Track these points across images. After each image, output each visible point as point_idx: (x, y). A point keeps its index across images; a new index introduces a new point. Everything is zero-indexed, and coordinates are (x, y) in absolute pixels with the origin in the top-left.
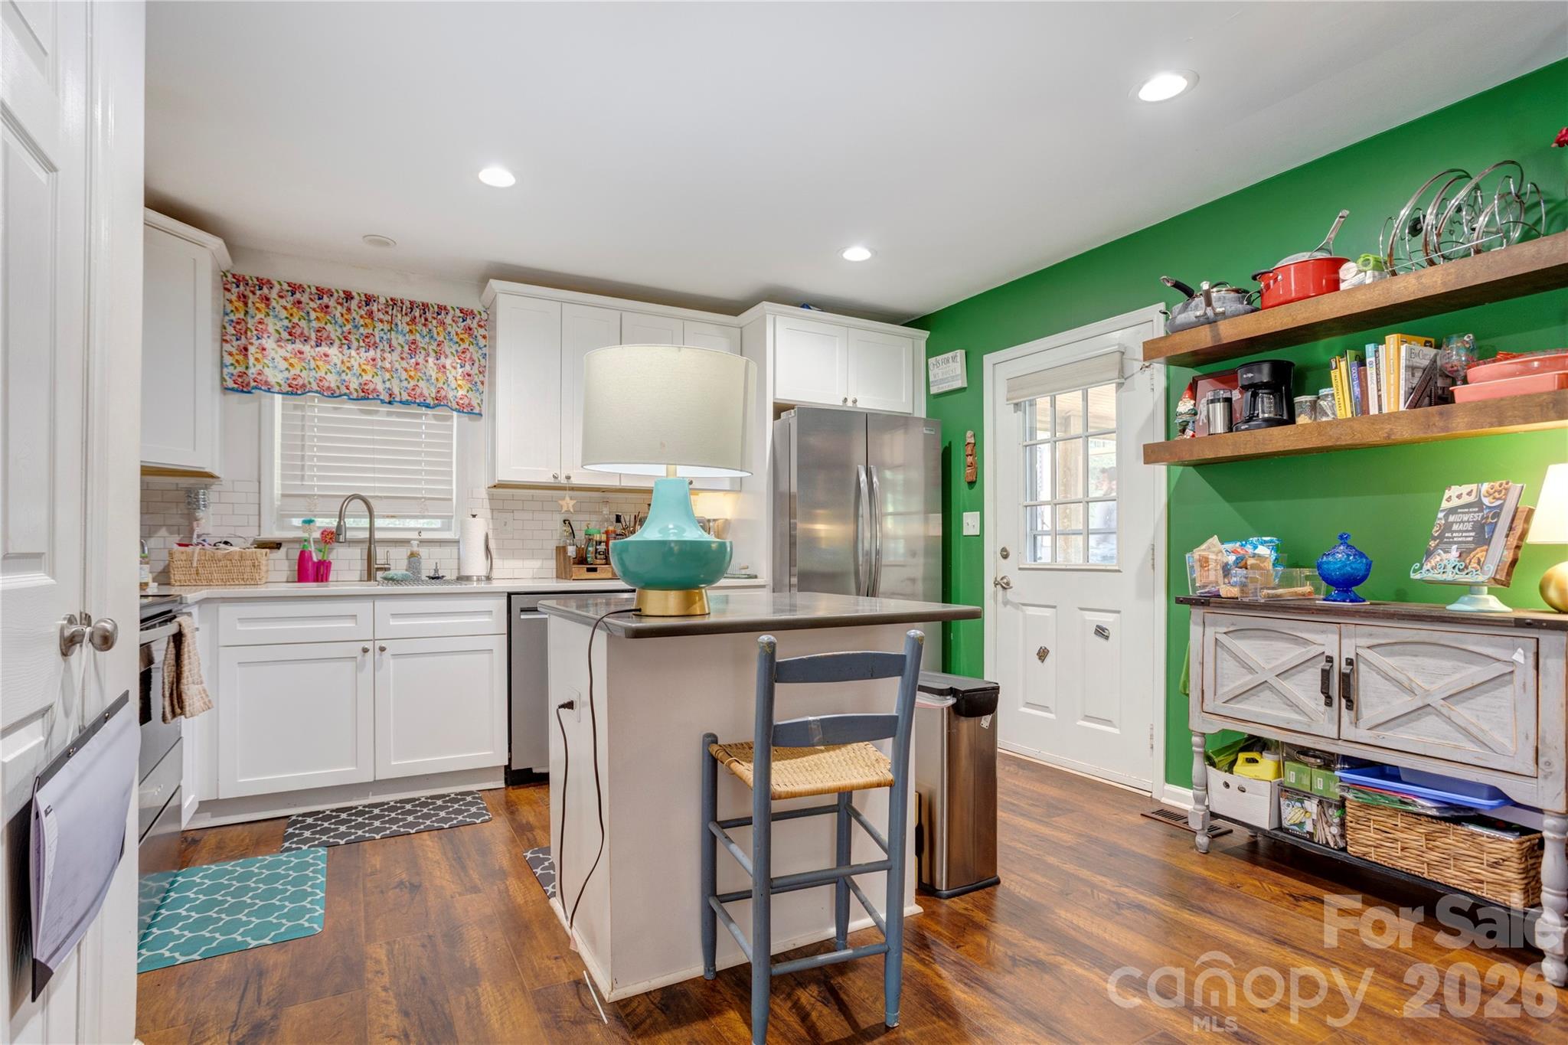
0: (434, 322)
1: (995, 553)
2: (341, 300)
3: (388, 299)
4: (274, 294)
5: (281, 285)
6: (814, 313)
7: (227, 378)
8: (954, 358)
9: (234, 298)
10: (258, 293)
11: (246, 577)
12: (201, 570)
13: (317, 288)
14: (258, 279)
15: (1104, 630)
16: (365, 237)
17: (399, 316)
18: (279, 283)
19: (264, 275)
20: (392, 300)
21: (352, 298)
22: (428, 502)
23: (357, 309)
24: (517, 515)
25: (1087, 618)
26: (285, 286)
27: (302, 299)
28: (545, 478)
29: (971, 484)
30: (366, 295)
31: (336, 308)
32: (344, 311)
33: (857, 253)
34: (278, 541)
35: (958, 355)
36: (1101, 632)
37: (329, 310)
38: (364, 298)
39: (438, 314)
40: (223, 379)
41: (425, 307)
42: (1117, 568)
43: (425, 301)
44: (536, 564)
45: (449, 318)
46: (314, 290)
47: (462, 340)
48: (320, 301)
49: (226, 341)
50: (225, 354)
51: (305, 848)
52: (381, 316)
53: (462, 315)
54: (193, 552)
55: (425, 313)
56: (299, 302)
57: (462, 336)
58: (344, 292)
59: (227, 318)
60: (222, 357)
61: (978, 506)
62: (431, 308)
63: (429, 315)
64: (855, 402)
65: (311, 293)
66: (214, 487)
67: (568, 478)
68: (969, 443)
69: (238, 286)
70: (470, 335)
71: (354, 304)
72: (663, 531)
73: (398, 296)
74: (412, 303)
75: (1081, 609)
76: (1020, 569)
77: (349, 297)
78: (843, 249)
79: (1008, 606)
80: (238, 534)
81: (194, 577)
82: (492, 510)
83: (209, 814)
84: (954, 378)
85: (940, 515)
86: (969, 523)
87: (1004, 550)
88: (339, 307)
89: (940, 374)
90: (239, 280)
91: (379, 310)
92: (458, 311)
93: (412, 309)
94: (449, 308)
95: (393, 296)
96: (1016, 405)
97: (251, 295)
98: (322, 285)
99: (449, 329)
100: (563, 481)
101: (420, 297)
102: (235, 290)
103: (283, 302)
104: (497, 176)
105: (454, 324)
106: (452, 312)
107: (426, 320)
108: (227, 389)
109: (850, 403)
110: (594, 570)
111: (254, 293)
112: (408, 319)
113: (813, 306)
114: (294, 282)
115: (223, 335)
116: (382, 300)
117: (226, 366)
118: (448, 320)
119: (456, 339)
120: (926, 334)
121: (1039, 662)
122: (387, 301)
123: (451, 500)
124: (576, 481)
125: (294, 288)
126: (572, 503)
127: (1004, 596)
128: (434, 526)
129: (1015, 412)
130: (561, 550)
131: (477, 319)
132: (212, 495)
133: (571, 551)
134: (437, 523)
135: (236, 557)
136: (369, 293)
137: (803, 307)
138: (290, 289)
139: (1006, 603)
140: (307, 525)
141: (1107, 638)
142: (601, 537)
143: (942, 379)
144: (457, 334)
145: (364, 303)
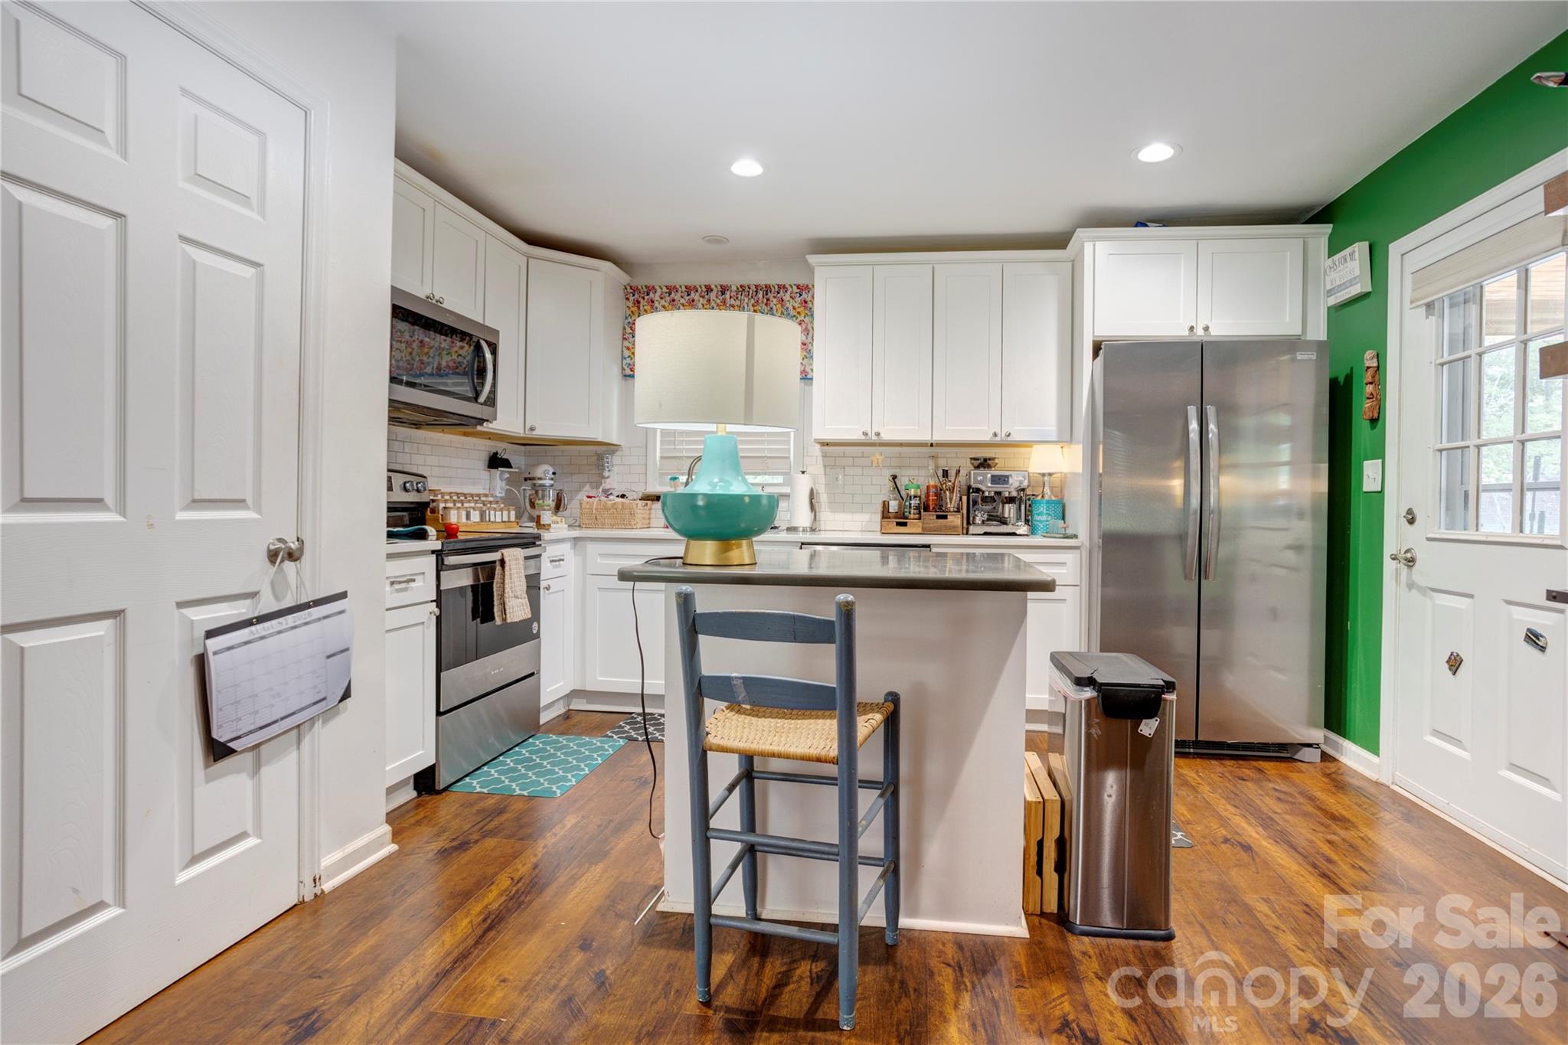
0: (775, 300)
1: (1398, 516)
2: (703, 294)
3: (739, 286)
4: (657, 297)
5: (662, 289)
6: (1153, 231)
7: (625, 367)
8: (1352, 254)
9: (631, 304)
10: (646, 298)
11: (625, 522)
12: (598, 517)
13: (686, 287)
14: (646, 287)
15: (1537, 636)
16: (704, 238)
17: (746, 300)
18: (660, 287)
19: (650, 283)
20: (741, 286)
21: (712, 290)
22: (769, 461)
23: (715, 299)
24: (849, 471)
25: (1516, 617)
26: (665, 290)
27: (676, 298)
28: (856, 436)
29: (1374, 421)
30: (721, 286)
31: (699, 301)
32: (705, 302)
33: (1156, 152)
34: (658, 494)
35: (1356, 249)
36: (1533, 638)
37: (695, 303)
38: (720, 289)
39: (778, 293)
40: (623, 369)
41: (767, 289)
42: (1558, 542)
43: (768, 283)
44: (866, 517)
45: (788, 295)
46: (684, 289)
47: (799, 313)
48: (689, 297)
49: (626, 339)
50: (624, 349)
51: (615, 737)
52: (733, 302)
53: (798, 291)
54: (593, 502)
55: (767, 294)
56: (674, 300)
57: (799, 310)
58: (705, 286)
59: (627, 321)
60: (622, 351)
61: (1379, 453)
62: (773, 289)
63: (770, 296)
64: (1206, 329)
65: (682, 292)
66: (618, 453)
67: (878, 434)
68: (1368, 368)
69: (634, 295)
70: (805, 307)
71: (713, 295)
72: (711, 484)
73: (745, 283)
74: (756, 286)
75: (1509, 603)
76: (1429, 539)
77: (709, 289)
78: (1139, 149)
79: (1414, 591)
80: (633, 489)
81: (594, 520)
82: (825, 466)
83: (585, 701)
84: (1351, 283)
85: (1327, 465)
86: (1369, 475)
87: (1410, 512)
88: (701, 300)
89: (1337, 279)
90: (634, 290)
91: (731, 297)
92: (795, 288)
93: (756, 292)
94: (788, 286)
95: (742, 283)
96: (1429, 306)
97: (642, 300)
98: (688, 283)
99: (788, 305)
100: (874, 438)
101: (763, 280)
102: (631, 298)
103: (663, 302)
104: (747, 167)
105: (791, 300)
106: (790, 289)
107: (768, 300)
108: (626, 376)
109: (1200, 332)
110: (905, 524)
111: (644, 298)
112: (753, 301)
113: (1150, 221)
114: (670, 285)
115: (624, 335)
116: (734, 288)
117: (625, 358)
118: (787, 297)
119: (792, 312)
120: (1328, 228)
121: (1450, 673)
122: (738, 288)
123: (788, 458)
124: (886, 436)
125: (671, 289)
126: (881, 458)
127: (1409, 576)
128: (775, 481)
129: (1427, 317)
130: (885, 506)
131: (789, 292)
132: (616, 459)
133: (893, 506)
134: (779, 479)
135: (620, 507)
136: (724, 283)
137: (1136, 226)
138: (668, 291)
139: (1411, 586)
140: (672, 481)
141: (1543, 649)
142: (916, 492)
143: (1340, 286)
144: (794, 308)
145: (720, 293)
